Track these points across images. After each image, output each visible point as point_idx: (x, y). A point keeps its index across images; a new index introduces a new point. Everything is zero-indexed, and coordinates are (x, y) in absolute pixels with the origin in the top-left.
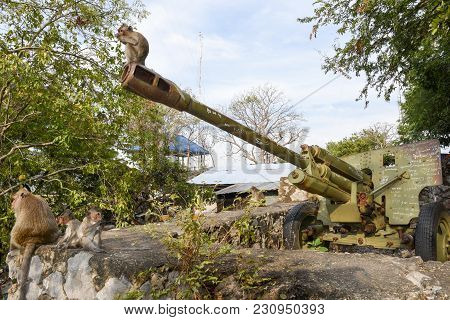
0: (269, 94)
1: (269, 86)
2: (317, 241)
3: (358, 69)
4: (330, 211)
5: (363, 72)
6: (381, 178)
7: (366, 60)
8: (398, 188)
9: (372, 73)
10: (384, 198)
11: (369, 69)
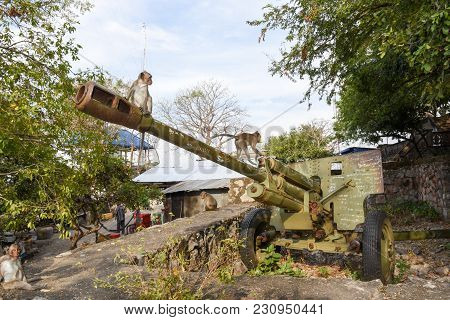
0: (214, 89)
1: (214, 81)
2: (271, 247)
3: (302, 73)
4: (283, 219)
5: (306, 76)
6: (330, 186)
7: (309, 64)
8: (344, 196)
9: (315, 78)
10: (332, 204)
11: (312, 73)
